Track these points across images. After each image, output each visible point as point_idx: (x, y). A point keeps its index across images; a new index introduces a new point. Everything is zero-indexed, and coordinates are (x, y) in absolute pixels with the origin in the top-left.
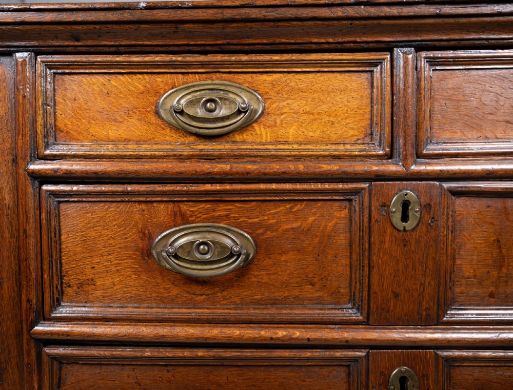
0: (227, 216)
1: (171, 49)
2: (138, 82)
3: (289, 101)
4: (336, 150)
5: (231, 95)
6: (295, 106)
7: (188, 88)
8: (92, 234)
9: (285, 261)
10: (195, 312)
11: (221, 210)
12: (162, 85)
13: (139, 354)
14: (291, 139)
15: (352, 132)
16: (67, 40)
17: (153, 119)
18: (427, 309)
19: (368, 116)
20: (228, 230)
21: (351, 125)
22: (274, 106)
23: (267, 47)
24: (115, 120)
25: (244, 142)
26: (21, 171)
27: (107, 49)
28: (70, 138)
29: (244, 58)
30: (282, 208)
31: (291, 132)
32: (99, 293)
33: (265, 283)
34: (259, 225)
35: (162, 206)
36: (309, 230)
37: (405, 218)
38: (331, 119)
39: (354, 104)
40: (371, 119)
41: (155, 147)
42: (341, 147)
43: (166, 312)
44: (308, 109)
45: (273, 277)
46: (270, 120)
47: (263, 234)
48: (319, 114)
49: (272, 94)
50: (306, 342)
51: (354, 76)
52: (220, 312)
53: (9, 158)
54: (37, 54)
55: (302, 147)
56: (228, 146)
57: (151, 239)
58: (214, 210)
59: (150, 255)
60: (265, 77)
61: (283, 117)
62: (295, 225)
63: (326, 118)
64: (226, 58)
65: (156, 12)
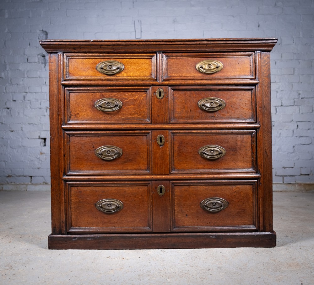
0: (115, 96)
1: (99, 52)
2: (91, 61)
3: (131, 66)
4: (142, 78)
5: (116, 64)
6: (132, 67)
7: (104, 62)
8: (79, 101)
9: (130, 108)
10: (106, 122)
11: (113, 94)
12: (97, 62)
13: (91, 132)
14: (131, 76)
15: (147, 74)
16: (72, 49)
17: (95, 70)
18: (166, 119)
19: (151, 70)
20: (115, 99)
21: (147, 72)
22: (127, 67)
23: (125, 52)
24: (85, 71)
25: (119, 76)
26: (59, 84)
27: (83, 52)
28: (73, 75)
29: (119, 55)
30: (129, 94)
31: (131, 74)
32: (80, 117)
33: (125, 114)
34: (123, 98)
35: (98, 93)
36: (136, 99)
37: (160, 96)
38: (142, 71)
39: (147, 67)
41: (96, 78)
42: (144, 78)
43: (99, 122)
44: (136, 68)
45: (127, 112)
46: (126, 71)
47: (124, 101)
48: (138, 69)
49: (127, 64)
50: (135, 129)
51: (147, 60)
52: (113, 121)
54: (64, 53)
55: (134, 78)
56: (115, 77)
57: (94, 102)
58: (111, 94)
59: (94, 107)
60: (125, 60)
61: (129, 70)
62: (132, 98)
63: (141, 70)
64: (114, 54)
65: (95, 42)
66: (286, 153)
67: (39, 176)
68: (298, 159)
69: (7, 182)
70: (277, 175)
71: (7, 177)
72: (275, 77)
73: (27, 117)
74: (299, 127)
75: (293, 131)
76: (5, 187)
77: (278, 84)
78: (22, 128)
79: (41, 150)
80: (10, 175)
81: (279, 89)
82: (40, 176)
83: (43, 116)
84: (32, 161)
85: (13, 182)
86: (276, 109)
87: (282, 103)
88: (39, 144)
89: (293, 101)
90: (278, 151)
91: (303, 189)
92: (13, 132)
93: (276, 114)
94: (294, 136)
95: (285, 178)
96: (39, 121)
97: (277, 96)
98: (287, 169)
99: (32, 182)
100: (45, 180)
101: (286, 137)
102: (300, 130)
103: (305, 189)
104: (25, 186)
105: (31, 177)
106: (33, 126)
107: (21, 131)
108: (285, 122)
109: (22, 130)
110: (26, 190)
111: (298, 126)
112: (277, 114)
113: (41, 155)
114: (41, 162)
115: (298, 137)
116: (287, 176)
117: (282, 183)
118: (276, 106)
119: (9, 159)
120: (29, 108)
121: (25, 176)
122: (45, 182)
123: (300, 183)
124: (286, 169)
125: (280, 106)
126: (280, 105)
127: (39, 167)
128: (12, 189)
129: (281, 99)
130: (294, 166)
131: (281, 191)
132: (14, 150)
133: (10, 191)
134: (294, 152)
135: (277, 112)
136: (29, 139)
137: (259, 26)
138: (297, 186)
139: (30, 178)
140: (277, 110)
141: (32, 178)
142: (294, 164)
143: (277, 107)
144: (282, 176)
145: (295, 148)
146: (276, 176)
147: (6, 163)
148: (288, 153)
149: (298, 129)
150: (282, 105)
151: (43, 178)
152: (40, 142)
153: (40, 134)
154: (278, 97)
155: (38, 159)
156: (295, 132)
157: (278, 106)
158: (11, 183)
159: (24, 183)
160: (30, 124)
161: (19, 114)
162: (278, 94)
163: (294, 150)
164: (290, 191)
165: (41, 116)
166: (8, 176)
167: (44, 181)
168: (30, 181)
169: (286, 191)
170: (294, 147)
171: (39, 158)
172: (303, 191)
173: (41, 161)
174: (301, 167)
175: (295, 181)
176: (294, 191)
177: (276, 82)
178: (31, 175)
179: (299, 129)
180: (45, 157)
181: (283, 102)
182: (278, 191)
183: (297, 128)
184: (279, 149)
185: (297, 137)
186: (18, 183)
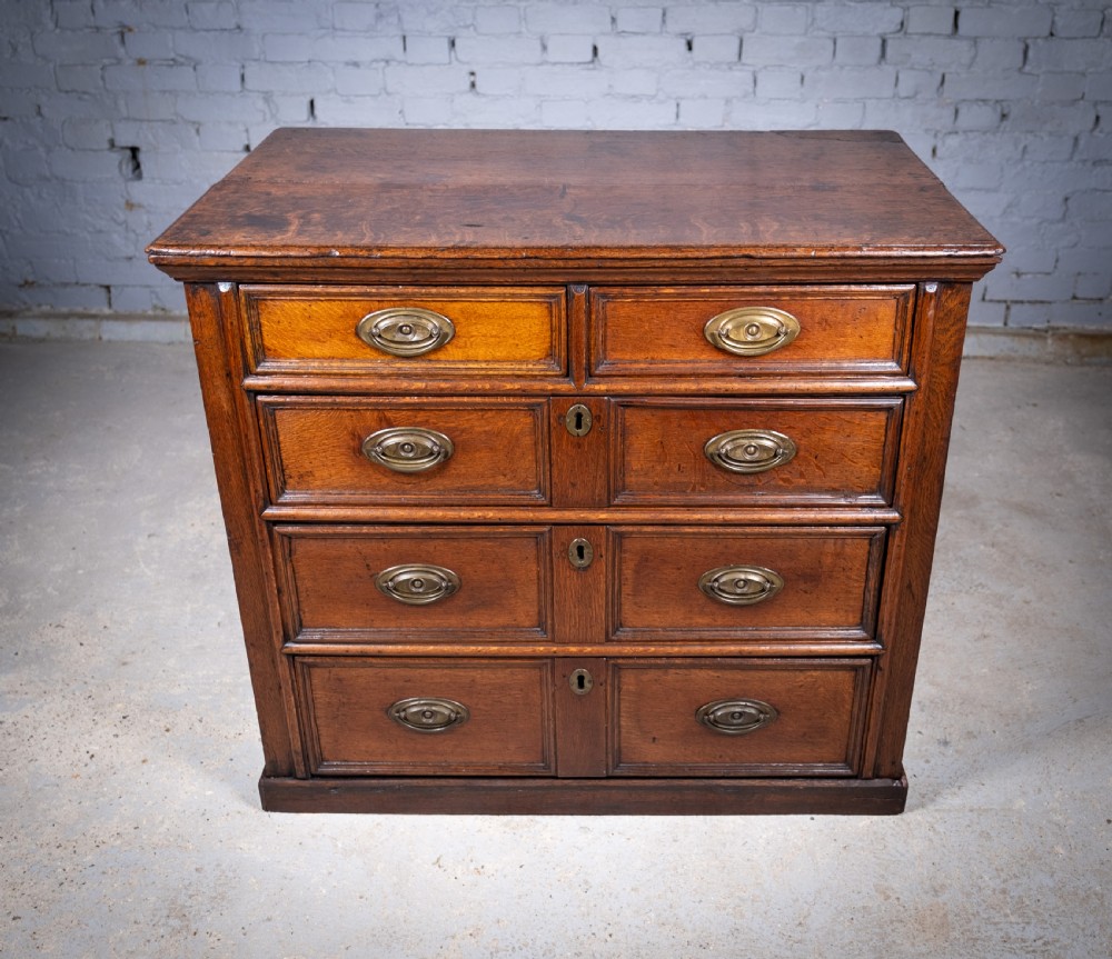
0: (427, 421)
1: (365, 283)
2: (337, 308)
3: (479, 326)
4: (519, 370)
5: (424, 321)
6: (483, 330)
7: (384, 314)
8: (307, 435)
9: (480, 458)
10: (404, 498)
11: (421, 416)
12: (359, 310)
13: (358, 531)
14: (480, 359)
15: (535, 353)
16: (267, 275)
17: (354, 340)
18: (599, 496)
19: (548, 340)
20: (429, 433)
21: (534, 347)
22: (464, 330)
23: (454, 284)
24: (319, 340)
25: (438, 361)
26: (237, 387)
27: (306, 282)
28: (277, 356)
29: (434, 290)
30: (474, 416)
31: (481, 353)
32: (318, 483)
33: (464, 474)
34: (456, 429)
35: (369, 412)
36: (499, 433)
37: (579, 426)
38: (517, 342)
39: (536, 329)
40: (551, 342)
41: (357, 365)
42: (524, 367)
43: (379, 498)
44: (494, 333)
45: (469, 470)
46: (461, 342)
47: (459, 437)
48: (504, 337)
49: (461, 319)
50: (499, 521)
51: (535, 306)
52: (425, 497)
53: (223, 373)
54: (238, 283)
55: (491, 366)
56: (424, 365)
57: (361, 440)
58: (415, 417)
59: (361, 453)
60: (455, 305)
61: (472, 339)
62: (487, 428)
63: (511, 341)
64: (416, 290)
65: (347, 260)
66: (1035, 221)
67: (134, 286)
68: (1075, 245)
69: (25, 303)
70: (987, 297)
71: (21, 286)
73: (51, 65)
74: (1102, 123)
75: (1076, 139)
76: (24, 327)
78: (39, 107)
79: (128, 193)
80: (30, 279)
82: (141, 286)
83: (114, 61)
84: (100, 231)
85: (47, 304)
86: (1026, 51)
87: (1053, 22)
88: (117, 171)
89: (1101, 17)
90: (1004, 212)
91: (1069, 352)
92: (9, 123)
93: (1022, 69)
94: (1076, 158)
95: (1014, 309)
96: (101, 83)
98: (1029, 276)
99: (114, 306)
100: (157, 297)
101: (1044, 163)
102: (1102, 135)
103: (1078, 352)
104: (91, 323)
105: (108, 288)
106: (80, 98)
107: (39, 119)
108: (1053, 103)
109: (39, 113)
110: (100, 338)
111: (1098, 118)
112: (1027, 68)
113: (131, 209)
114: (132, 236)
115: (1089, 164)
116: (1022, 302)
117: (1000, 324)
118: (1027, 37)
119: (16, 223)
120: (51, 26)
121: (84, 285)
122: (160, 305)
123: (1065, 328)
124: (1024, 277)
125: (1045, 37)
126: (1047, 33)
127: (130, 255)
128: (48, 334)
129: (1052, 9)
130: (1055, 267)
131: (991, 358)
132: (27, 190)
133: (42, 341)
134: (1063, 219)
135: (1028, 62)
136: (73, 149)
138: (1049, 341)
139: (103, 291)
140: (1032, 53)
141: (109, 292)
142: (1057, 261)
143: (1030, 41)
144: (1005, 302)
145: (1069, 202)
146: (983, 299)
147: (7, 237)
148: (1040, 223)
149: (1096, 133)
150: (1054, 32)
151: (152, 292)
152: (117, 163)
153: (113, 132)
155: (120, 224)
156: (1082, 143)
157: (1037, 37)
158: (39, 305)
159: (85, 309)
160: (67, 92)
161: (15, 50)
163: (1067, 209)
164: (1025, 359)
165: (106, 61)
166: (22, 282)
167: (155, 302)
168: (106, 301)
169: (1009, 359)
170: (1066, 199)
171: (125, 222)
172: (1069, 361)
173: (134, 231)
174: (1079, 274)
175: (1048, 322)
176: (1035, 361)
178: (106, 283)
179: (1101, 132)
180: (145, 218)
181: (1060, 22)
182: (983, 358)
183: (1092, 130)
184: (1009, 206)
185: (1084, 161)
186: (64, 310)
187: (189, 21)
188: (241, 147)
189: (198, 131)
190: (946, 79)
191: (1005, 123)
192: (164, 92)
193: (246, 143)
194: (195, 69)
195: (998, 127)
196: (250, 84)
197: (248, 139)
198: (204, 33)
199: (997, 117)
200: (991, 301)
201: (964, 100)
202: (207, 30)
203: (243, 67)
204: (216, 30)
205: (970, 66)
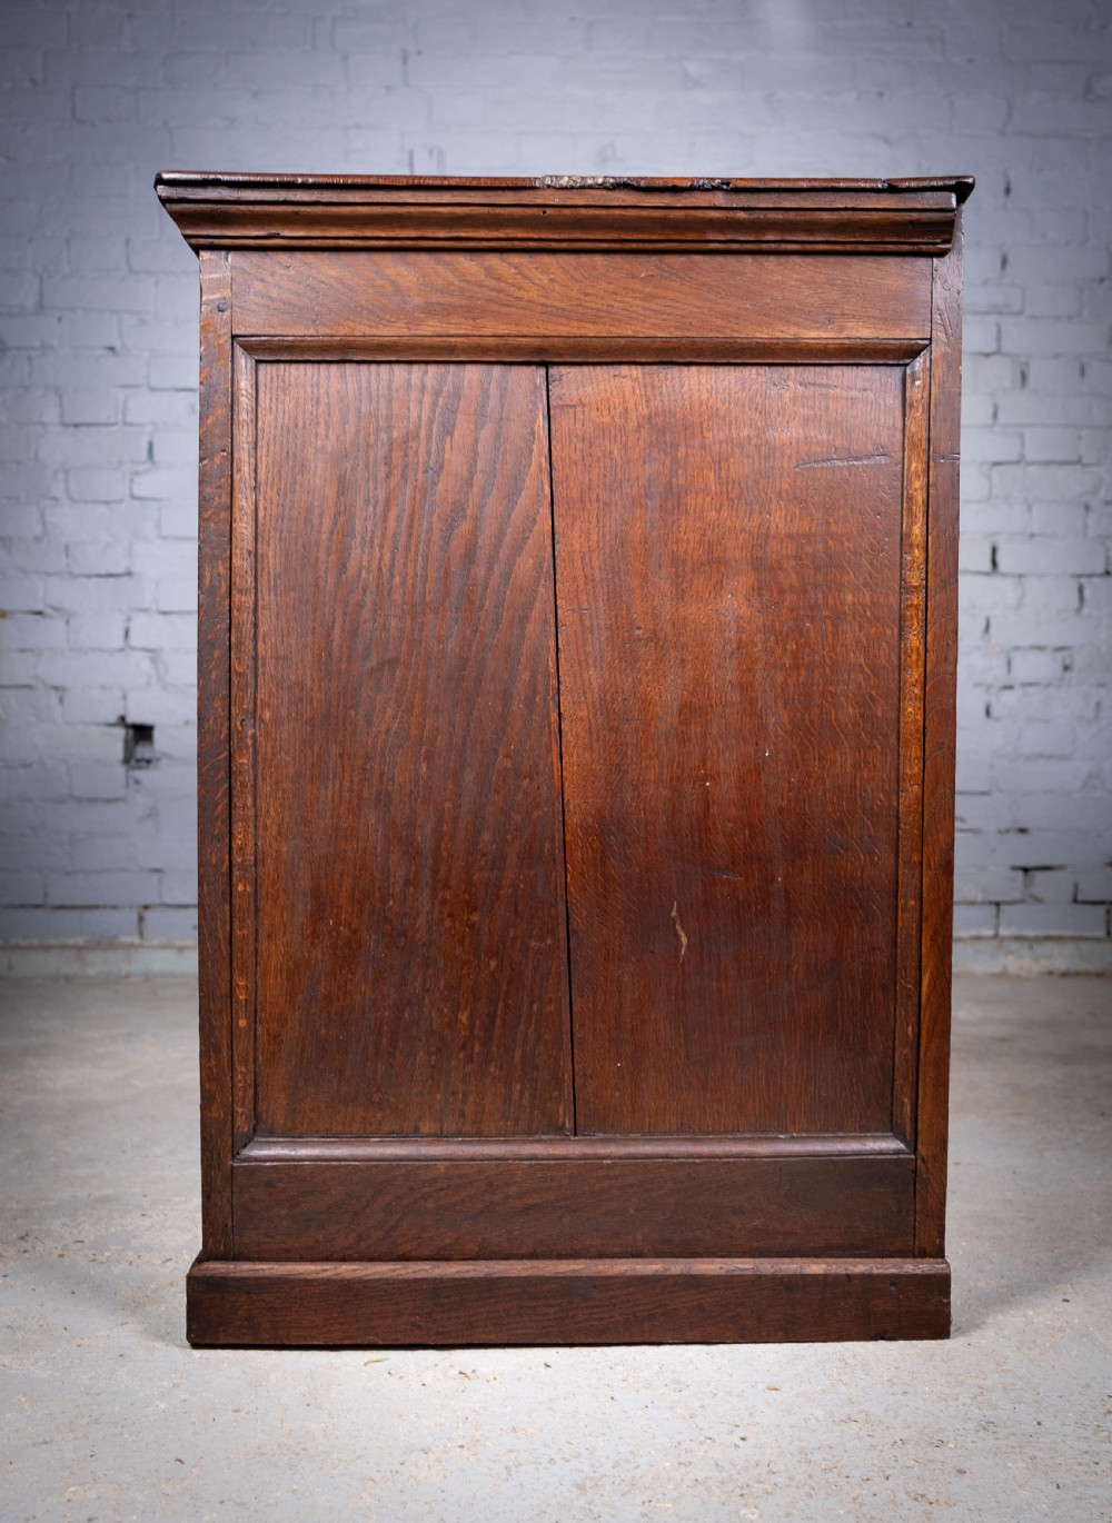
70: (1080, 898)
72: (1080, 438)
77: (1094, 469)
81: (1095, 492)
86: (1081, 590)
93: (1079, 611)
97: (1086, 526)
112: (1085, 611)
117: (1102, 933)
118: (1079, 576)
125: (1101, 575)
126: (1101, 569)
131: (1099, 975)
135: (1085, 603)
137: (1008, 191)
140: (1087, 593)
143: (1083, 581)
144: (1103, 903)
146: (1075, 901)
154: (1091, 532)
157: (1091, 576)
162: (1091, 520)
177: (1085, 461)
182: (1087, 974)
187: (68, 565)
188: (113, 718)
189: (61, 700)
190: (993, 622)
191: (1068, 675)
192: (23, 650)
193: (122, 712)
194: (67, 622)
195: (1062, 679)
196: (135, 640)
197: (125, 708)
198: (83, 580)
199: (1058, 668)
200: (1086, 903)
201: (1017, 648)
202: (89, 576)
203: (129, 620)
204: (100, 576)
205: (1019, 606)
